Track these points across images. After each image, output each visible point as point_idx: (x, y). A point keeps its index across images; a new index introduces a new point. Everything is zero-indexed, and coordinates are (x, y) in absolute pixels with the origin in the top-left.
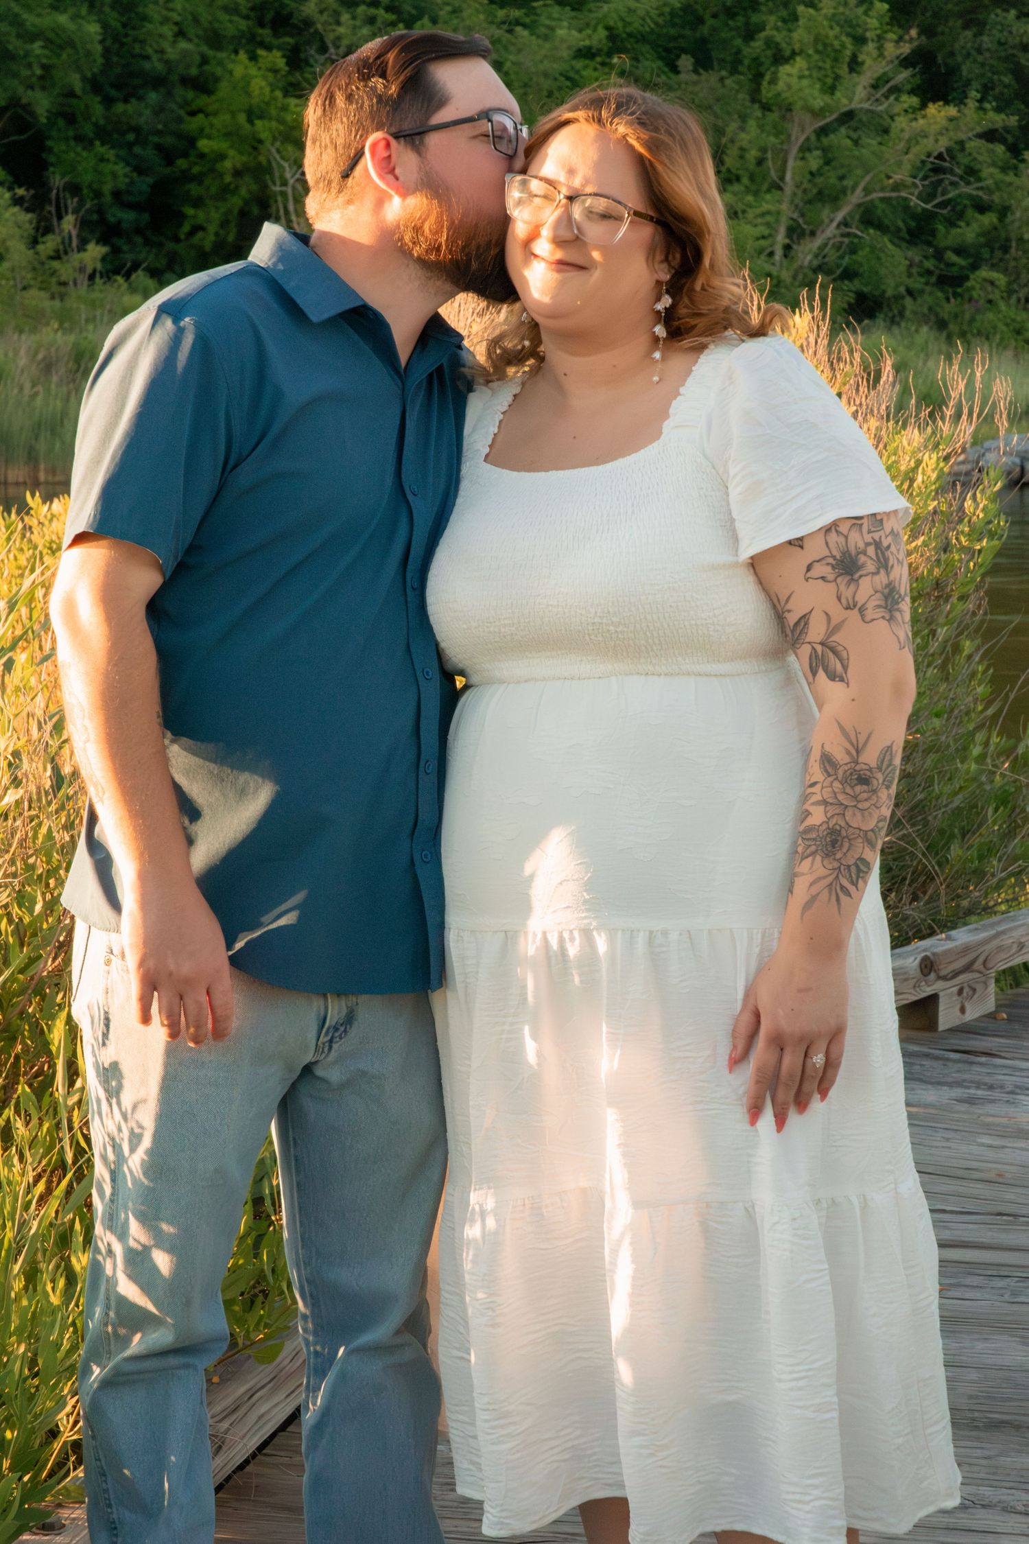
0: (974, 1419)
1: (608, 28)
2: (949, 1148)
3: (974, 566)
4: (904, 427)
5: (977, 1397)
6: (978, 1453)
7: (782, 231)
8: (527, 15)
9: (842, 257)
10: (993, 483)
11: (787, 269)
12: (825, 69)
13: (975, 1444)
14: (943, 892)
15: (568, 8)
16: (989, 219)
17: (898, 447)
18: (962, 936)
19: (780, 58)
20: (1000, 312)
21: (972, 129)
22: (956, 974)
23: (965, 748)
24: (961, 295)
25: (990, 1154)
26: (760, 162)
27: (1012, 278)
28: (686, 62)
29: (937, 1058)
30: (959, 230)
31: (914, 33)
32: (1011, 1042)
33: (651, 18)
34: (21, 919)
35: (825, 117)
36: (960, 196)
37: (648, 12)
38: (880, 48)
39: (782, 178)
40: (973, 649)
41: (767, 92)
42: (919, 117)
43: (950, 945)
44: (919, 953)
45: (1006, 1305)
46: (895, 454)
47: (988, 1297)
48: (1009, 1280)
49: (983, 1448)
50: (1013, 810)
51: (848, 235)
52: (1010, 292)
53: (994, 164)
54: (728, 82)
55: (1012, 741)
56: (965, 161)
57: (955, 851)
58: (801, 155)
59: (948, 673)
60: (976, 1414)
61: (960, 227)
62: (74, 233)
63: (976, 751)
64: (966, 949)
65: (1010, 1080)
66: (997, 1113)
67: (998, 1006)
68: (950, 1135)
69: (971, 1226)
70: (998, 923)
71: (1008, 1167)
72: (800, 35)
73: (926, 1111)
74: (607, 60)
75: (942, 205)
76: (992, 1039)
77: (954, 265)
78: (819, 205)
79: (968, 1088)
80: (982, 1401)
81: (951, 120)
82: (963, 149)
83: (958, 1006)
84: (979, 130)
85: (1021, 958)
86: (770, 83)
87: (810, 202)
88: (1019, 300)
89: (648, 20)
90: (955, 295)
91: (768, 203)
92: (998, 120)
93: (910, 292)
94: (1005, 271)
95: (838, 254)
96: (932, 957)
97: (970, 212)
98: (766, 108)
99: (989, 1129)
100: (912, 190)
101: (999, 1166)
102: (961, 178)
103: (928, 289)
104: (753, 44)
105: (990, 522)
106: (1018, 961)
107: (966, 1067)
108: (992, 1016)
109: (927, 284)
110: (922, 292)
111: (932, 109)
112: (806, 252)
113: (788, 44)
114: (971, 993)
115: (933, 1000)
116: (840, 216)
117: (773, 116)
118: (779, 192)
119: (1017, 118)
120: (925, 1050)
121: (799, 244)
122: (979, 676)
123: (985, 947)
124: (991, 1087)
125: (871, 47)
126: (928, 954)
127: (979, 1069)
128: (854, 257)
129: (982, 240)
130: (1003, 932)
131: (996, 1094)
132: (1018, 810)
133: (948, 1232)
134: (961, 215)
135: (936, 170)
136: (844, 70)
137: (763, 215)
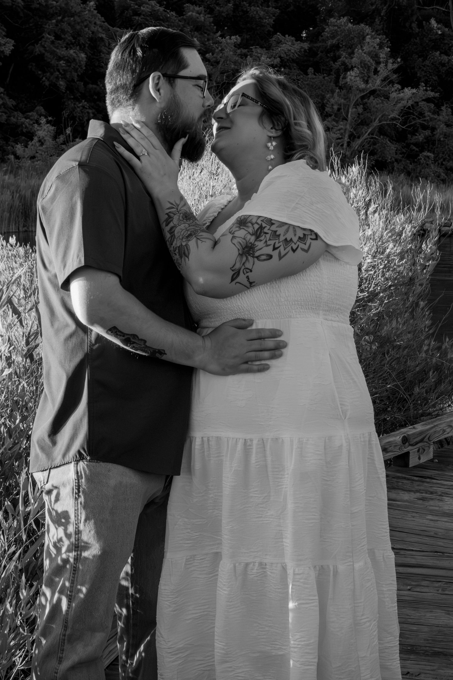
0: (426, 651)
1: (280, 57)
2: (414, 521)
3: (426, 272)
4: (398, 213)
5: (428, 640)
6: (429, 668)
7: (347, 135)
8: (248, 52)
9: (370, 146)
10: (434, 237)
11: (348, 151)
12: (364, 73)
13: (427, 663)
14: (411, 408)
15: (265, 49)
16: (428, 133)
17: (395, 222)
18: (419, 427)
19: (347, 69)
20: (431, 169)
21: (421, 98)
22: (417, 443)
23: (421, 347)
24: (416, 162)
25: (432, 524)
26: (339, 110)
27: (436, 155)
28: (311, 70)
29: (408, 479)
30: (416, 137)
31: (399, 60)
32: (440, 472)
33: (296, 53)
34: (10, 426)
35: (364, 92)
36: (416, 123)
37: (295, 51)
38: (386, 65)
39: (347, 116)
40: (424, 305)
41: (341, 82)
42: (401, 92)
43: (414, 431)
44: (401, 435)
45: (440, 595)
46: (394, 225)
47: (431, 591)
48: (440, 583)
49: (431, 665)
50: (440, 372)
51: (372, 138)
52: (435, 161)
53: (430, 111)
54: (326, 78)
55: (440, 344)
56: (419, 110)
57: (417, 390)
58: (354, 106)
59: (414, 315)
60: (428, 648)
61: (416, 135)
62: (71, 135)
63: (425, 348)
64: (421, 433)
65: (440, 490)
66: (433, 505)
67: (434, 456)
68: (414, 514)
69: (424, 557)
70: (434, 421)
71: (440, 530)
72: (355, 60)
73: (404, 503)
74: (279, 70)
75: (409, 127)
76: (431, 471)
77: (414, 150)
78: (361, 126)
79: (422, 493)
80: (430, 642)
81: (413, 94)
82: (418, 105)
83: (418, 457)
84: (424, 98)
85: (443, 436)
86: (343, 78)
87: (358, 125)
88: (439, 164)
89: (295, 54)
90: (414, 162)
91: (341, 125)
92: (432, 94)
93: (396, 160)
94: (434, 153)
95: (368, 145)
96: (407, 436)
97: (420, 130)
98: (341, 88)
99: (432, 512)
100: (397, 121)
101: (436, 529)
102: (417, 116)
103: (403, 159)
104: (336, 63)
105: (433, 254)
106: (443, 437)
107: (421, 483)
108: (431, 461)
109: (403, 157)
110: (401, 161)
111: (406, 90)
112: (356, 144)
113: (350, 64)
114: (423, 450)
115: (407, 454)
116: (370, 130)
117: (344, 91)
118: (346, 121)
119: (439, 94)
120: (404, 476)
121: (353, 141)
122: (426, 317)
123: (428, 432)
124: (432, 493)
125: (382, 65)
126: (405, 435)
127: (426, 484)
128: (374, 146)
129: (425, 140)
130: (437, 425)
131: (433, 496)
132: (442, 372)
133: (414, 560)
134: (417, 131)
135: (408, 113)
136: (372, 74)
137: (339, 130)
